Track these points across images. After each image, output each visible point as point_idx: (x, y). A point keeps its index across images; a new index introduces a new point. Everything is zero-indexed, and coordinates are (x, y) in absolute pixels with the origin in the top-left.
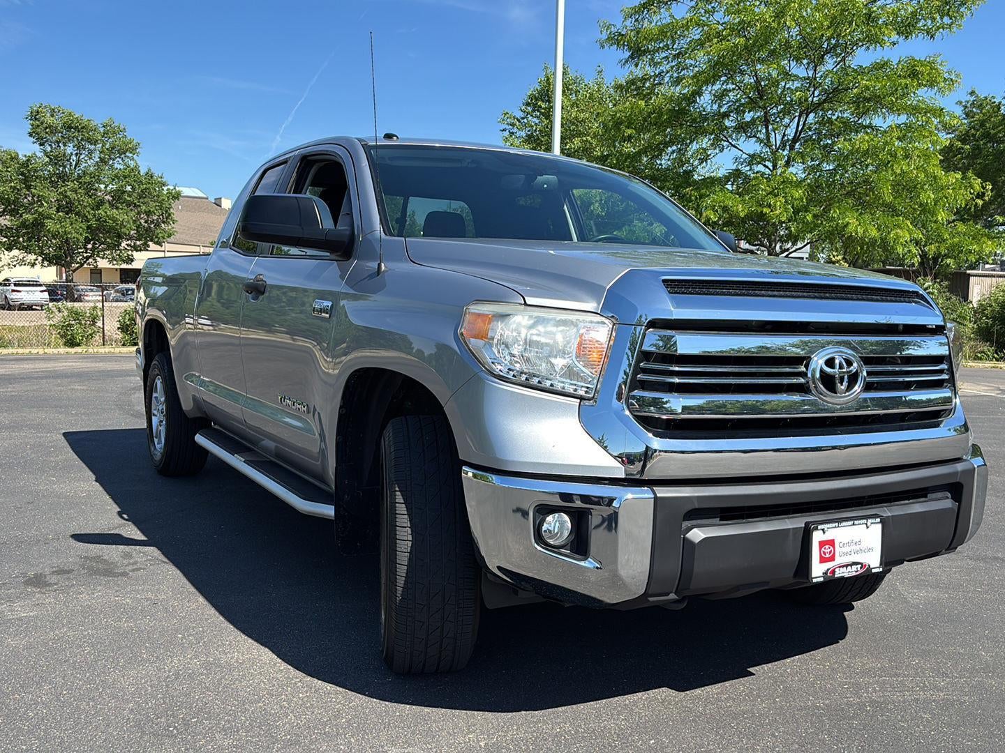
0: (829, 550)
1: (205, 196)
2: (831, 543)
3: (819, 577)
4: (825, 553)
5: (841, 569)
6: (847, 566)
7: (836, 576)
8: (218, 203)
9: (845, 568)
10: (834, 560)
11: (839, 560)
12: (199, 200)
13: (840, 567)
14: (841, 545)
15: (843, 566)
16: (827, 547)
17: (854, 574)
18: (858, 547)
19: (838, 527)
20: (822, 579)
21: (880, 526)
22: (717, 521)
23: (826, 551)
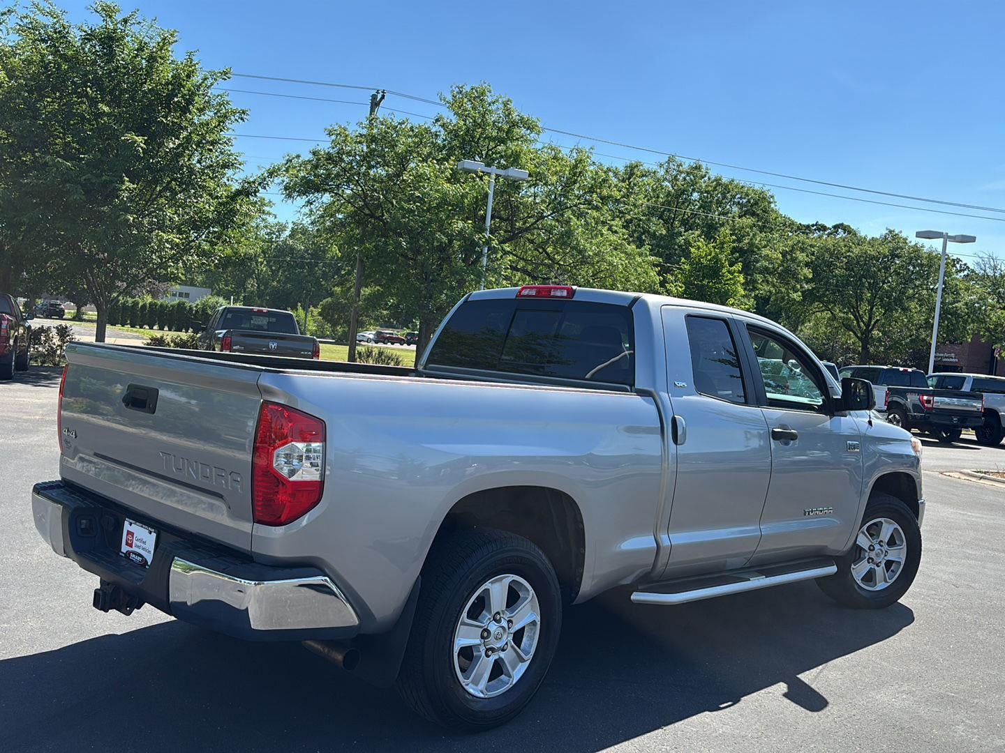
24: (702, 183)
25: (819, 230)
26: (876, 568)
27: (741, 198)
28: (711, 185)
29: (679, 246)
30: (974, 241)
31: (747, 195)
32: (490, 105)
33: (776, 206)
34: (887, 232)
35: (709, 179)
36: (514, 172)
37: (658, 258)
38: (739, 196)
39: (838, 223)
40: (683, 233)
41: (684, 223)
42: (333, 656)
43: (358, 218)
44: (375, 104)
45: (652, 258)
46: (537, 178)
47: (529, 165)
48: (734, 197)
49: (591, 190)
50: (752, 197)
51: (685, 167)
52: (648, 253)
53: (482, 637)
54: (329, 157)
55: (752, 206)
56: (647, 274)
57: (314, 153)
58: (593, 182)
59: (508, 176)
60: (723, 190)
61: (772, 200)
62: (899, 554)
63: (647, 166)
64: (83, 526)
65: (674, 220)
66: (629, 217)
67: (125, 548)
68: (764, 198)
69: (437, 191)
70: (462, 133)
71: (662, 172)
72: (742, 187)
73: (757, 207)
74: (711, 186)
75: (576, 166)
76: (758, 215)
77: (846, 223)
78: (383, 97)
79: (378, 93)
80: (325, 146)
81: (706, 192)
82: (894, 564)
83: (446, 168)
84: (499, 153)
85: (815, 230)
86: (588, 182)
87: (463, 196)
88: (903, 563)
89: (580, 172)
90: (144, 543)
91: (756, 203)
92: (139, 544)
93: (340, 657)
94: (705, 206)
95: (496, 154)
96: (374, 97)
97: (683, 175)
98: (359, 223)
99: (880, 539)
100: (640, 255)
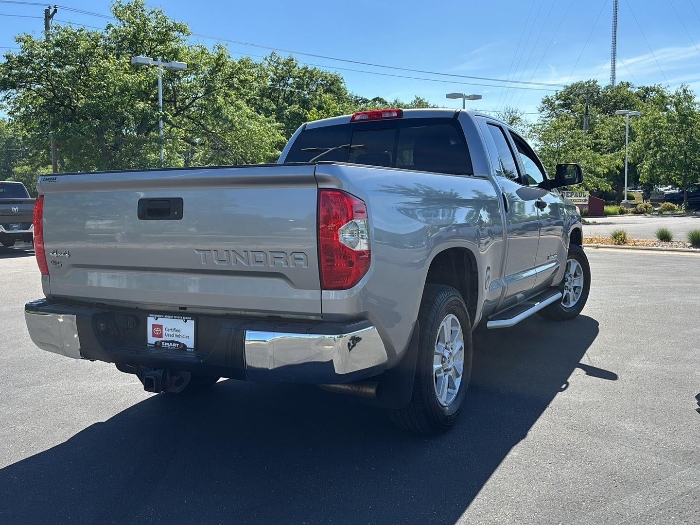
24: (295, 72)
25: (364, 102)
26: (569, 292)
27: (322, 81)
28: (302, 71)
29: (286, 117)
30: (481, 98)
31: (326, 78)
32: (149, 15)
33: (345, 85)
34: (415, 99)
35: (299, 68)
36: (175, 64)
37: (281, 124)
38: (320, 79)
39: (375, 97)
40: (288, 107)
41: (286, 99)
42: (367, 391)
43: (50, 108)
44: (48, 16)
45: (278, 124)
46: (194, 67)
47: (186, 58)
48: (317, 80)
49: (231, 76)
50: (329, 80)
51: (282, 60)
52: (275, 121)
53: (443, 362)
54: (21, 60)
55: (330, 85)
56: (275, 136)
57: (8, 57)
58: (231, 70)
59: (172, 67)
60: (309, 75)
61: (342, 81)
62: (579, 282)
63: (255, 60)
64: (102, 329)
65: (278, 98)
66: (248, 98)
67: (151, 340)
68: (337, 80)
69: (120, 80)
70: (129, 37)
71: (266, 65)
72: (322, 73)
73: (333, 86)
74: (302, 73)
75: (219, 59)
76: (334, 92)
77: (380, 97)
78: (55, 11)
79: (50, 7)
80: (16, 51)
81: (299, 77)
82: (577, 289)
83: (124, 62)
84: (159, 51)
85: (361, 103)
86: (228, 70)
87: (140, 83)
88: (582, 287)
89: (223, 63)
90: (179, 331)
91: (333, 84)
92: (170, 333)
93: (372, 391)
94: (299, 87)
95: (156, 52)
96: (47, 12)
97: (281, 66)
98: (52, 111)
99: (570, 273)
100: (270, 122)
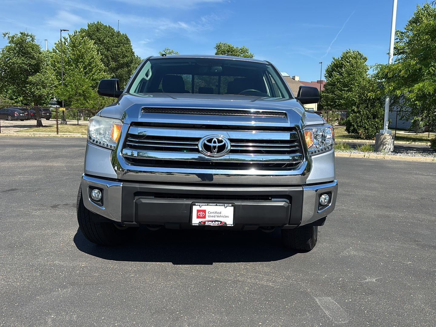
0: (202, 214)
1: (288, 75)
2: (204, 211)
3: (197, 224)
4: (200, 215)
5: (209, 222)
6: (212, 221)
7: (206, 224)
8: (294, 78)
9: (211, 222)
10: (205, 218)
11: (207, 219)
12: (286, 77)
13: (208, 221)
14: (209, 213)
15: (210, 221)
16: (201, 212)
17: (216, 225)
18: (219, 215)
19: (208, 205)
20: (198, 225)
21: (232, 208)
22: (153, 197)
23: (201, 214)
